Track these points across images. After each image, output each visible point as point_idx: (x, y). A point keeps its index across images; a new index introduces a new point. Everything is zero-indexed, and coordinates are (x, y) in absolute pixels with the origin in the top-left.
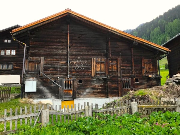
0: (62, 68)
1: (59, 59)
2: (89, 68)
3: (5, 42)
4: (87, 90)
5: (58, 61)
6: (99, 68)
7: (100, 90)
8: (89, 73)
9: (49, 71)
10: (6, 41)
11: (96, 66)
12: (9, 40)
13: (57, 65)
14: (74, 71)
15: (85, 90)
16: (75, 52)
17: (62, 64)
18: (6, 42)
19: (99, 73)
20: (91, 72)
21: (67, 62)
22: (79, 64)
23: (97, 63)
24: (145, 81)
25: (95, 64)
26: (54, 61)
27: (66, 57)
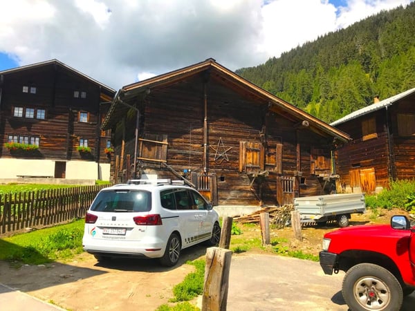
0: (196, 155)
1: (190, 141)
2: (235, 158)
3: (24, 91)
4: (232, 193)
5: (189, 143)
6: (251, 159)
7: (251, 195)
8: (234, 166)
9: (174, 159)
10: (25, 89)
11: (246, 155)
12: (32, 89)
13: (188, 150)
14: (212, 162)
15: (229, 193)
16: (215, 129)
17: (195, 149)
18: (27, 92)
19: (251, 165)
20: (238, 164)
21: (203, 146)
22: (221, 150)
23: (248, 150)
24: (314, 183)
25: (244, 152)
26: (183, 144)
27: (201, 137)
